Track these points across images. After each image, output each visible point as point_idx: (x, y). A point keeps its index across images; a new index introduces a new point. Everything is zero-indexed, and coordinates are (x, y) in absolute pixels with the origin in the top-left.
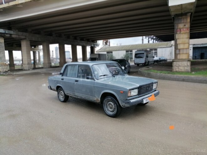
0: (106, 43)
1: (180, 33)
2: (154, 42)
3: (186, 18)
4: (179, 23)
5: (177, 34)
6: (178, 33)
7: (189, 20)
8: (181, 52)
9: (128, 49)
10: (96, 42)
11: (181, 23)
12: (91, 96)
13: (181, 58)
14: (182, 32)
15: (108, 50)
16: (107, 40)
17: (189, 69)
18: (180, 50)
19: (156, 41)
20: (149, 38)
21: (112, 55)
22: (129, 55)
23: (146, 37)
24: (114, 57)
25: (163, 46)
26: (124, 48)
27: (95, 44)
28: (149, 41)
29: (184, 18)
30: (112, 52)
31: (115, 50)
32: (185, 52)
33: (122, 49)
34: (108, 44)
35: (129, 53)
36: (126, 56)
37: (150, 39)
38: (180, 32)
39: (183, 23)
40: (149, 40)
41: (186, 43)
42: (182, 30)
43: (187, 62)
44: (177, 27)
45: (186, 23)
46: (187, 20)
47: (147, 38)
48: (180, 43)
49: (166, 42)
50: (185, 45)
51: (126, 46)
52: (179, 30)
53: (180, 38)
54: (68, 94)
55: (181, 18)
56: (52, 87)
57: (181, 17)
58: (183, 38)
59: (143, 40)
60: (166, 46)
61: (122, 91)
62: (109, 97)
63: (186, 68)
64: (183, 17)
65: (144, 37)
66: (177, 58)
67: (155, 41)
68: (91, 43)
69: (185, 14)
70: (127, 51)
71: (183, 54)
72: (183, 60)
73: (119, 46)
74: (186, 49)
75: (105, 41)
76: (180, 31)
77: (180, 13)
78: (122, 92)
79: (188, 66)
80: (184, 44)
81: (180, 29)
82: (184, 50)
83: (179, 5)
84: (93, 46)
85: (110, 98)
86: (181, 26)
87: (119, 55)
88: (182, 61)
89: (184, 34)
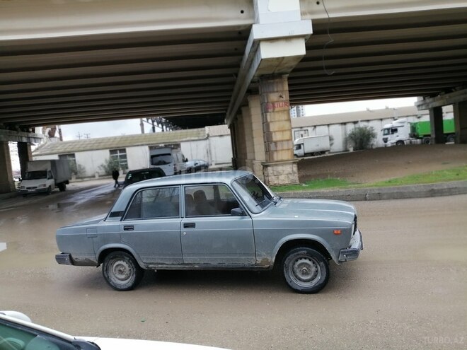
0: (51, 135)
1: (273, 112)
2: (163, 131)
3: (282, 83)
4: (270, 92)
5: (268, 112)
6: (270, 110)
7: (286, 87)
8: (279, 147)
9: (114, 146)
10: (34, 131)
11: (274, 92)
12: (245, 254)
13: (280, 158)
14: (277, 109)
15: (61, 149)
16: (53, 126)
17: (296, 178)
18: (276, 143)
19: (166, 127)
20: (153, 122)
21: (75, 160)
22: (119, 159)
23: (148, 119)
24: (80, 166)
25: (193, 138)
26: (102, 144)
27: (30, 135)
28: (154, 128)
29: (277, 83)
30: (73, 155)
31: (82, 149)
32: (285, 147)
33: (100, 147)
34: (57, 134)
35: (119, 154)
36: (110, 163)
37: (155, 124)
38: (274, 109)
39: (277, 92)
40: (153, 124)
41: (285, 130)
42: (276, 105)
43: (291, 166)
44: (267, 98)
45: (282, 91)
46: (283, 86)
47: (150, 121)
48: (275, 130)
49: (195, 130)
50: (285, 133)
51: (109, 139)
52: (271, 105)
53: (275, 121)
54: (150, 266)
55: (273, 83)
56: (74, 257)
57: (272, 81)
58: (279, 121)
59: (142, 125)
60: (196, 138)
61: (337, 229)
62: (302, 250)
63: (291, 177)
64: (277, 80)
65: (145, 119)
66: (273, 158)
67: (164, 127)
68: (21, 133)
69: (280, 75)
70: (113, 151)
71: (282, 150)
72: (283, 163)
73: (85, 141)
74: (288, 140)
75: (48, 130)
76: (274, 107)
77: (271, 72)
78: (339, 232)
79: (295, 173)
80: (283, 131)
81: (273, 104)
82: (284, 143)
83: (278, 59)
84: (25, 140)
85: (306, 252)
86: (274, 97)
87: (92, 161)
88: (282, 165)
89: (280, 114)
